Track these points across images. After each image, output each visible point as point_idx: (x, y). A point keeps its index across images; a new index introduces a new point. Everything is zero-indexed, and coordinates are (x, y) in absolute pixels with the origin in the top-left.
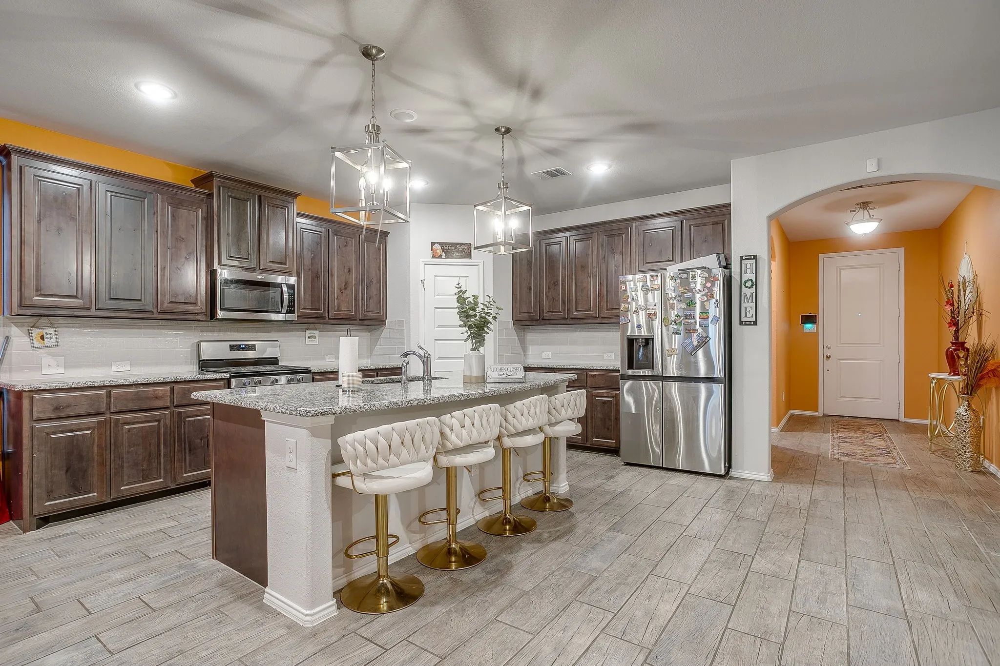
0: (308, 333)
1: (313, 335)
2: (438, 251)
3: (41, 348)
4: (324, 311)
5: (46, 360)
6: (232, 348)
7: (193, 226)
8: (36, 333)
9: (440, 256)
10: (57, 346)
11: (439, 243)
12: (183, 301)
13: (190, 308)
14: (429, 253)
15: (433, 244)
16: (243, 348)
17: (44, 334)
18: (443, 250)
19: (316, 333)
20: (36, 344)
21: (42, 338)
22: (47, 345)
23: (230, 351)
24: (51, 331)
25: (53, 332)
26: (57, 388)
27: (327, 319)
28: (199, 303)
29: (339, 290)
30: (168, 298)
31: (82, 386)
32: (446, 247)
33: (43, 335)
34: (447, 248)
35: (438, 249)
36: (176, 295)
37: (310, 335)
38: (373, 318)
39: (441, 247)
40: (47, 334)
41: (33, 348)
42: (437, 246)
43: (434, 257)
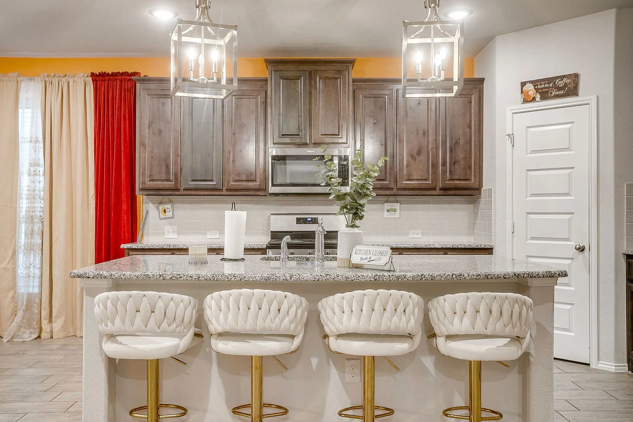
0: (387, 206)
1: (393, 208)
2: (530, 93)
3: (164, 219)
4: (390, 181)
5: (167, 228)
6: (299, 221)
7: (253, 112)
8: (161, 207)
9: (534, 99)
10: (173, 218)
11: (531, 82)
12: (245, 179)
13: (251, 184)
14: (519, 97)
15: (523, 84)
16: (309, 221)
17: (166, 208)
18: (537, 90)
19: (397, 206)
20: (162, 216)
21: (165, 211)
22: (168, 216)
23: (297, 223)
24: (169, 206)
25: (171, 207)
26: (141, 248)
27: (395, 190)
28: (258, 180)
29: (410, 157)
30: (233, 177)
31: (156, 248)
32: (541, 85)
33: (165, 210)
34: (543, 86)
35: (530, 90)
36: (239, 174)
37: (389, 208)
38: (460, 186)
39: (534, 86)
40: (167, 208)
41: (161, 219)
42: (530, 88)
43: (525, 101)
